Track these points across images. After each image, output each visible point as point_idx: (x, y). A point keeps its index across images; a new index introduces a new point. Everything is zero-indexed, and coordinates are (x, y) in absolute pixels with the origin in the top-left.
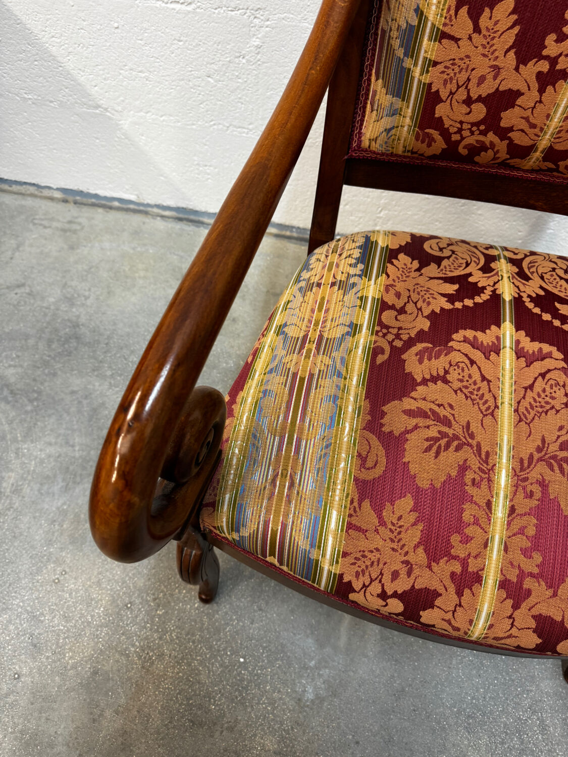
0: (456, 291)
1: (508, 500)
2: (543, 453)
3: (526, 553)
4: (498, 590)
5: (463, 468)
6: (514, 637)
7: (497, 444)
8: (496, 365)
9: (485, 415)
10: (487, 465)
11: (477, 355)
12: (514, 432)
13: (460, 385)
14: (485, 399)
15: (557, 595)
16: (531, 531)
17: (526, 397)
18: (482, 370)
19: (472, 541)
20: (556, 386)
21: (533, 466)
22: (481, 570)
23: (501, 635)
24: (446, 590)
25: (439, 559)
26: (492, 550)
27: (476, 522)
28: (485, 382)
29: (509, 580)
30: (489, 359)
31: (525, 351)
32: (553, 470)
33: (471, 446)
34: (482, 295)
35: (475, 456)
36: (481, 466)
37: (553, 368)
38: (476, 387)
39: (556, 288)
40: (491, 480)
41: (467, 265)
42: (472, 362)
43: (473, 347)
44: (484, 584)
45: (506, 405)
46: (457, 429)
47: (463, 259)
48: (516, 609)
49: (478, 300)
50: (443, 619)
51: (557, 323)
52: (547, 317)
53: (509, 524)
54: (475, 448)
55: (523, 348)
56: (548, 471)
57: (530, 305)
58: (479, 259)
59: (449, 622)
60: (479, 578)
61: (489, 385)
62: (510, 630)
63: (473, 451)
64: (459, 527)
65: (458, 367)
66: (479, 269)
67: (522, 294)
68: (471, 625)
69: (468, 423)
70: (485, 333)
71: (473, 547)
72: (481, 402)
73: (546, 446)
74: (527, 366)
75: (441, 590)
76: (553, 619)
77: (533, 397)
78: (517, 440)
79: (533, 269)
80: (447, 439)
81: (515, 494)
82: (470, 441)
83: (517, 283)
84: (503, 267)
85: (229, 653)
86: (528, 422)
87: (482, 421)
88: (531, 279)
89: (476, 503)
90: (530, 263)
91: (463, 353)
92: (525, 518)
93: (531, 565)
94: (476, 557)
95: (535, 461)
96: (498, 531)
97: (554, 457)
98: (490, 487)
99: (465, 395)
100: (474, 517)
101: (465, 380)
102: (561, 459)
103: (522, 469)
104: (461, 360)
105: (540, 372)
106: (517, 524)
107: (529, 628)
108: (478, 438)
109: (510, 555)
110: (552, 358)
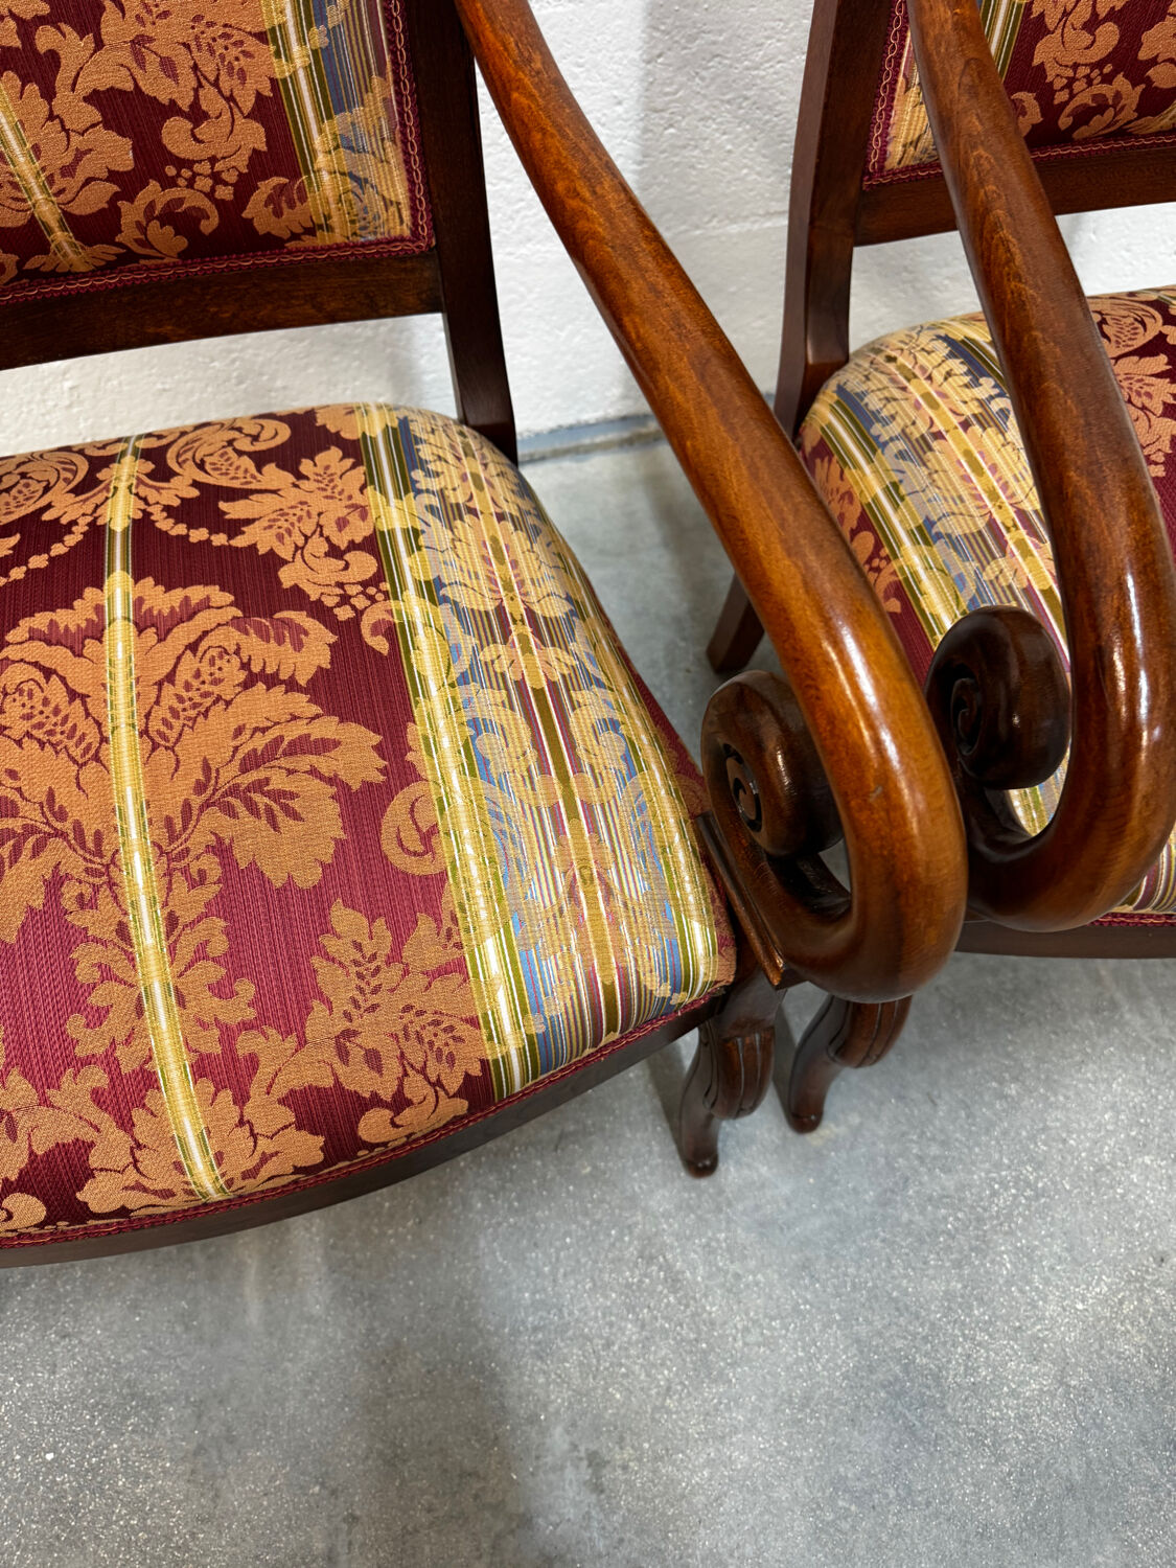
0: (13, 548)
1: (158, 906)
2: (209, 791)
3: (221, 990)
4: (195, 1083)
5: (55, 884)
6: (272, 1155)
7: (114, 810)
8: (97, 662)
9: (81, 766)
10: (102, 857)
11: (58, 657)
12: (144, 773)
13: (26, 725)
14: (78, 734)
15: (306, 1042)
16: (219, 945)
17: (162, 699)
18: (69, 681)
19: (111, 1015)
20: (221, 657)
21: (193, 823)
22: (146, 1062)
23: (250, 1164)
24: (98, 1131)
25: (58, 1078)
26: (154, 1013)
27: (107, 974)
28: (78, 702)
29: (209, 1056)
30: (81, 655)
31: (155, 613)
32: (233, 814)
33: (62, 835)
34: (66, 538)
35: (75, 850)
36: (90, 865)
37: (214, 625)
38: (59, 718)
39: (227, 474)
40: (115, 884)
41: (47, 489)
42: (48, 673)
43: (49, 643)
44: (165, 1085)
45: (123, 730)
46: (31, 814)
47: (39, 482)
48: (244, 1103)
49: (58, 549)
50: (126, 1188)
51: (220, 540)
52: (198, 535)
53: (172, 950)
54: (72, 836)
55: (150, 610)
56: (226, 820)
57: (164, 524)
58: (75, 473)
59: (139, 1187)
60: (147, 1080)
61: (84, 704)
62: (255, 1146)
63: (68, 842)
64: (75, 997)
65: (21, 692)
66: (71, 491)
67: (150, 509)
68: (183, 1173)
69: (51, 795)
70: (72, 608)
71: (115, 1026)
72: (71, 743)
73: (214, 775)
74: (160, 641)
75: (88, 1135)
76: (318, 1089)
77: (176, 695)
78: (154, 785)
79: (189, 455)
80: (12, 842)
81: (170, 889)
82: (58, 825)
83: (143, 491)
84: (127, 471)
85: (18, 1457)
86: (170, 745)
87: (77, 778)
88: (177, 474)
89: (96, 940)
90: (187, 444)
91: (29, 663)
92: (201, 926)
93: (239, 1008)
94: (127, 1042)
95: (195, 812)
96: (154, 974)
97: (234, 791)
98: (116, 898)
99: (39, 741)
100: (100, 966)
101: (36, 712)
102: (248, 789)
103: (173, 838)
104: (25, 678)
105: (186, 642)
106: (188, 944)
107: (286, 1127)
108: (74, 814)
109: (192, 1008)
110: (209, 607)
